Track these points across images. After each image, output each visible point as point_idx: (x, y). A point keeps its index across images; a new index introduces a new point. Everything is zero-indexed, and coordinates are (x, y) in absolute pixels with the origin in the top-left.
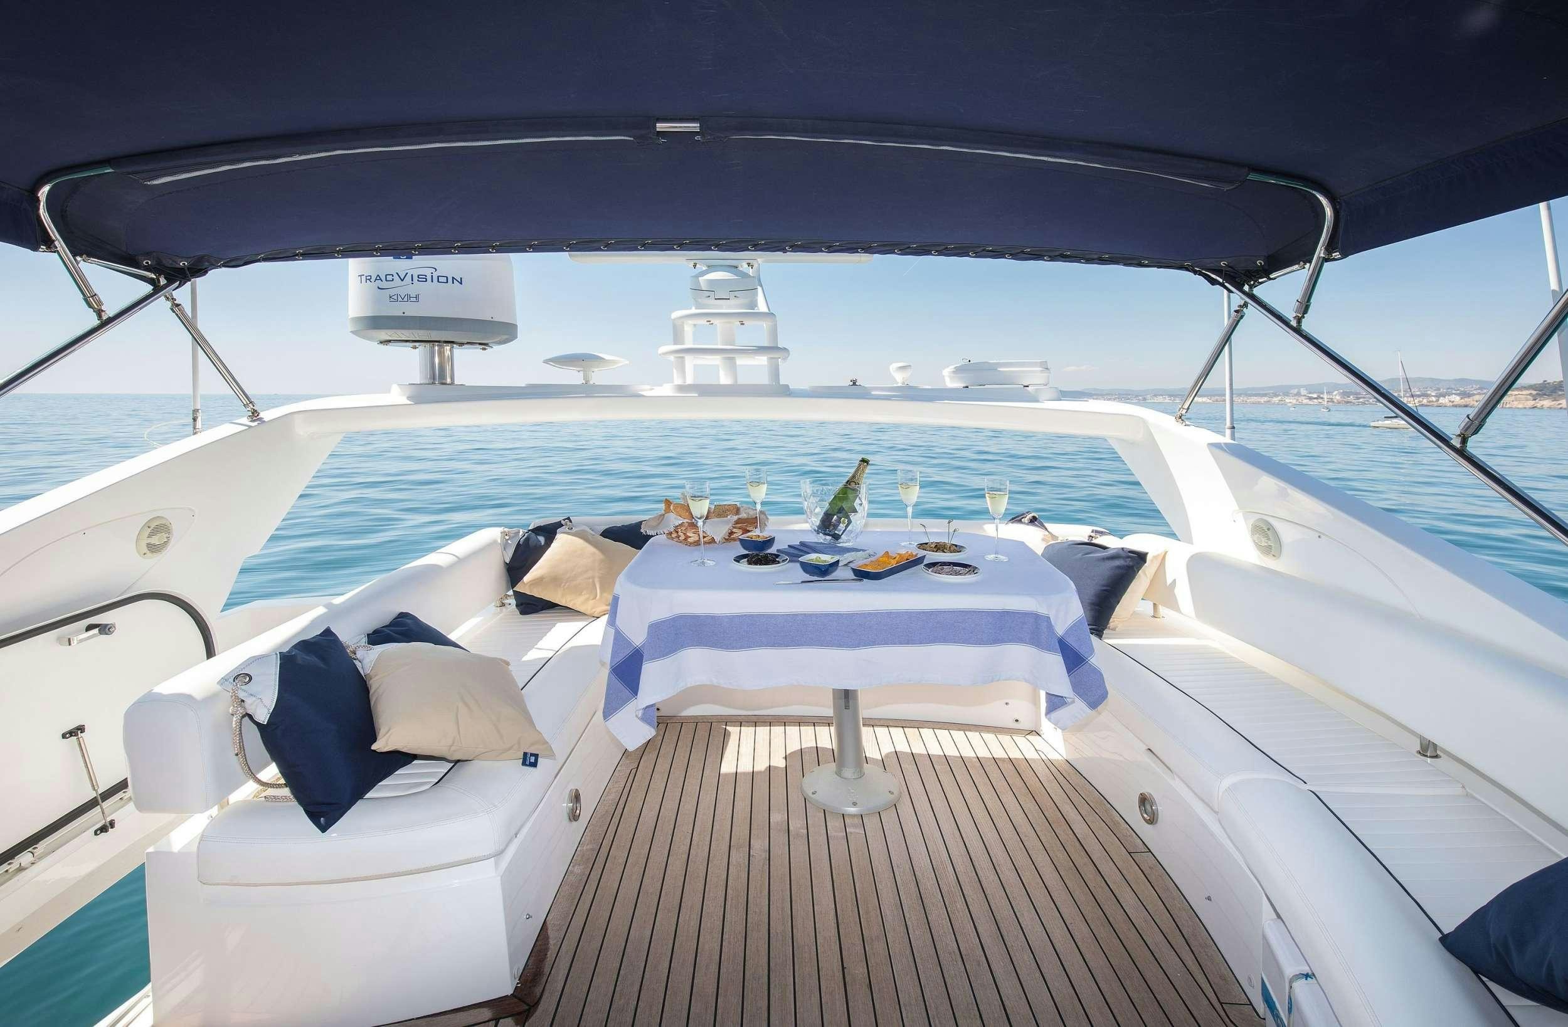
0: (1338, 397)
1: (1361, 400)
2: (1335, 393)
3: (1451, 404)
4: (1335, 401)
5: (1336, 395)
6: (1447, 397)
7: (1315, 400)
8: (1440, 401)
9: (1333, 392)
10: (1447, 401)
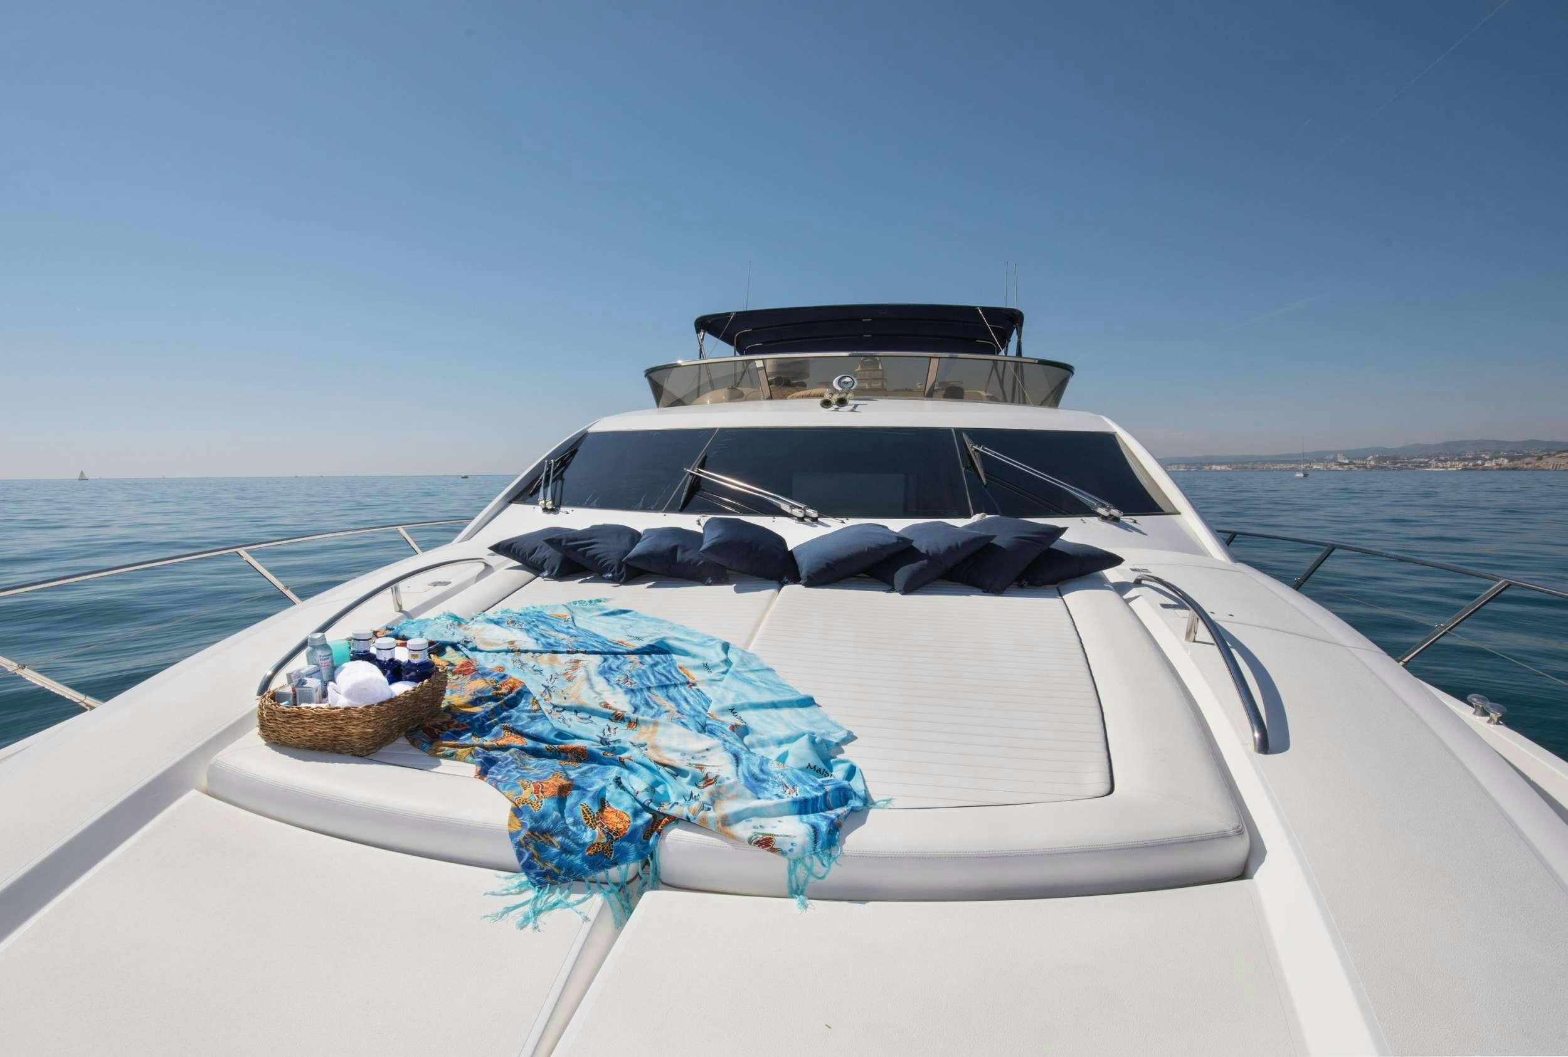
0: (1372, 463)
1: (1399, 465)
2: (1369, 459)
3: (1498, 467)
4: (1368, 466)
5: (1370, 461)
6: (1494, 461)
7: (1346, 466)
8: (1486, 465)
9: (1367, 458)
10: (1493, 464)
